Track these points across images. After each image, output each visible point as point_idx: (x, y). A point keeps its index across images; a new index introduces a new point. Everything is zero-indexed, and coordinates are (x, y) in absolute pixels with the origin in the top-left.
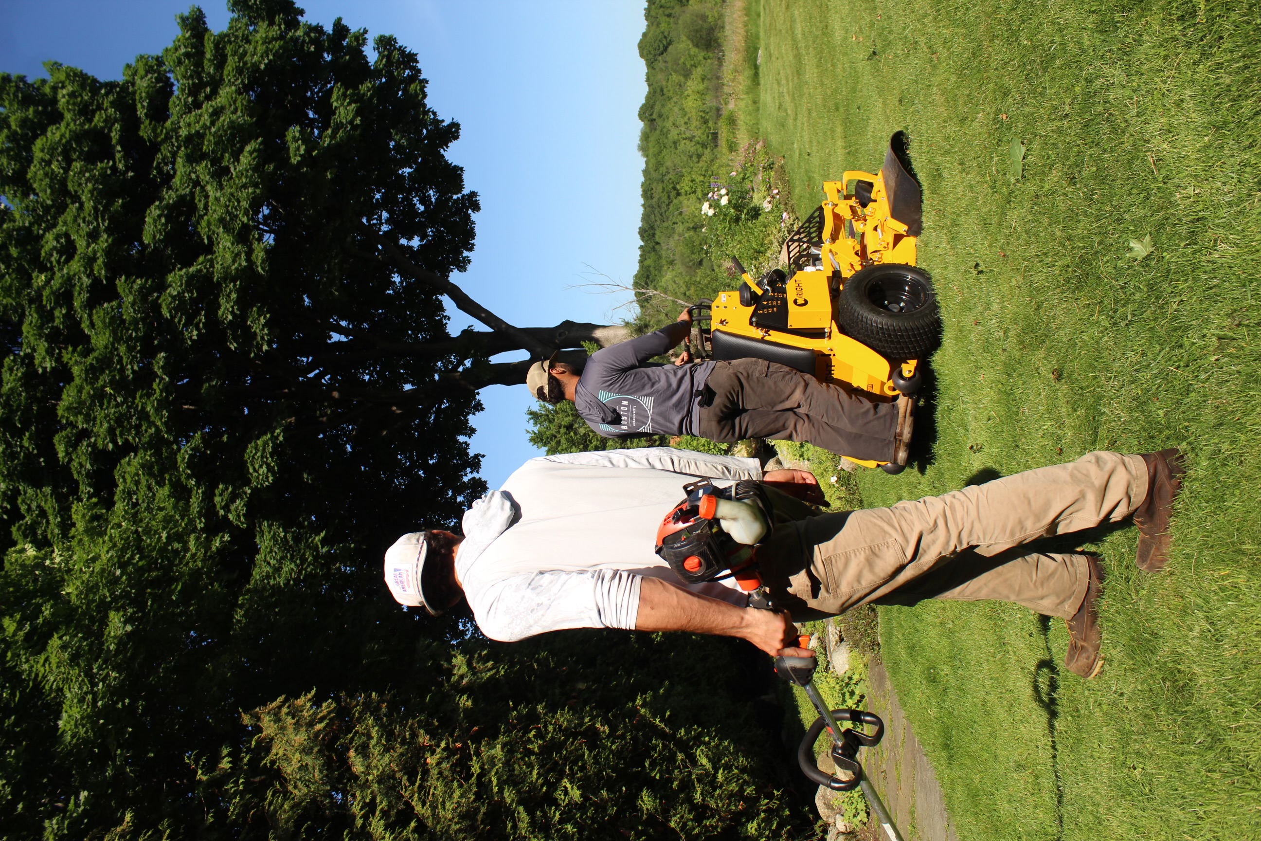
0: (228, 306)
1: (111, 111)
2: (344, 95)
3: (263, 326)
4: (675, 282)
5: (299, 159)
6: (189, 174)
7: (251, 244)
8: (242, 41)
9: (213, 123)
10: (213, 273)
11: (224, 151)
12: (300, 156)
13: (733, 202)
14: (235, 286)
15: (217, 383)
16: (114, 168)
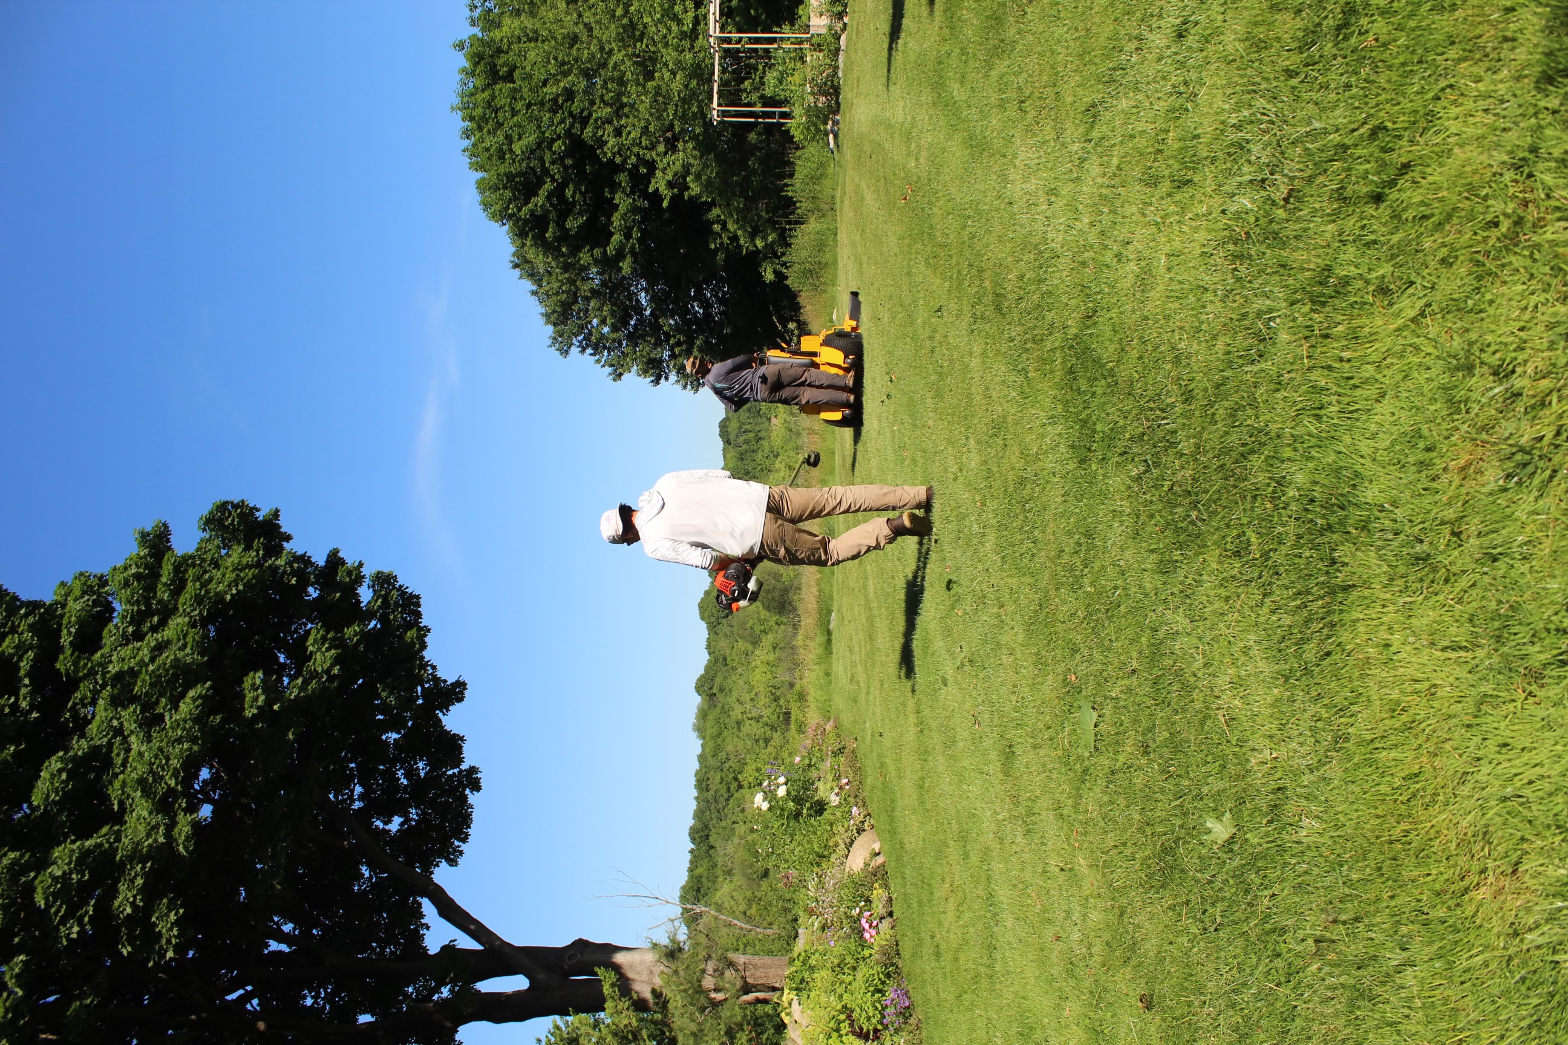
0: (129, 894)
1: (28, 635)
2: (324, 639)
3: (172, 924)
4: (732, 897)
5: (256, 711)
6: (111, 719)
7: (176, 815)
8: (210, 565)
9: (153, 660)
10: (117, 849)
11: (161, 695)
12: (258, 708)
13: (793, 793)
14: (143, 868)
15: (92, 1002)
16: (15, 707)
